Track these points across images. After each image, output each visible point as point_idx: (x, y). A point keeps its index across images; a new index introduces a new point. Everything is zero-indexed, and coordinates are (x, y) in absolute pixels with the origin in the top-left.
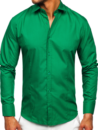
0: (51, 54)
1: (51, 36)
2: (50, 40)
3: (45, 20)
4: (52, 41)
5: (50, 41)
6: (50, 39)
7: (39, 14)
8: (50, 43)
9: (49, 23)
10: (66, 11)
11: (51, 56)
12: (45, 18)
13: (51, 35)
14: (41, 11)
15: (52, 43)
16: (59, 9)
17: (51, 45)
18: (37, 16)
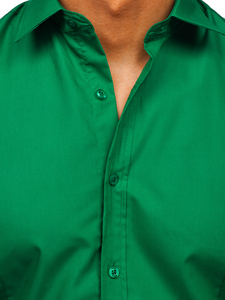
0: (124, 272)
1: (125, 172)
2: (120, 194)
3: (92, 79)
4: (134, 200)
5: (118, 198)
6: (120, 186)
7: (58, 46)
8: (117, 208)
9: (112, 92)
10: (207, 30)
11: (124, 283)
12: (89, 69)
13: (127, 163)
14: (67, 28)
15: (129, 210)
16: (174, 14)
17: (123, 221)
18: (45, 63)
